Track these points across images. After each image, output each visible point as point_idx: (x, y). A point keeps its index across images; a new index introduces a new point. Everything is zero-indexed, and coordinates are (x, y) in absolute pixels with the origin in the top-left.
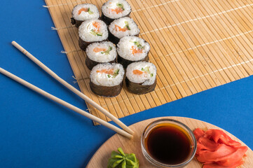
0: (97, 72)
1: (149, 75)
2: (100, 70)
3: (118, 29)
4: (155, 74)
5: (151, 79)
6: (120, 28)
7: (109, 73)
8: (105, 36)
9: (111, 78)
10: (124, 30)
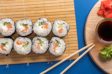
0: (55, 52)
1: (64, 25)
2: (53, 50)
3: (25, 31)
4: (63, 22)
5: (66, 25)
6: (24, 30)
7: (57, 45)
8: (28, 40)
9: (61, 46)
10: (27, 28)
